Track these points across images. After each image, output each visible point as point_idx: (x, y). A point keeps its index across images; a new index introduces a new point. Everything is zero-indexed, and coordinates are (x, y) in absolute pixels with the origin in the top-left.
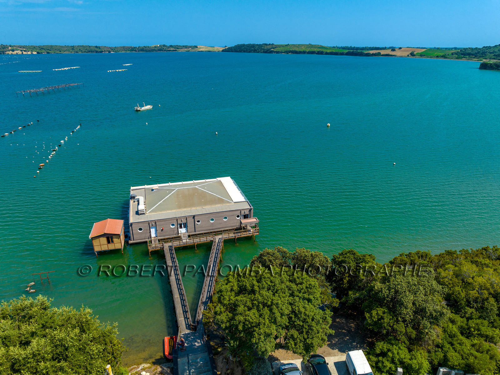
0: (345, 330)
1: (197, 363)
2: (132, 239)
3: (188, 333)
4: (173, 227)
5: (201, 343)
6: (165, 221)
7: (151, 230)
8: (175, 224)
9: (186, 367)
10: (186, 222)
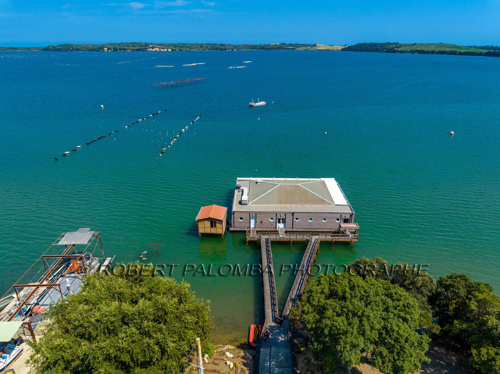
0: (444, 362)
1: (279, 357)
2: (233, 227)
3: (273, 326)
4: (272, 221)
5: (285, 338)
6: (265, 214)
7: (251, 220)
8: (274, 218)
9: (268, 358)
10: (285, 218)
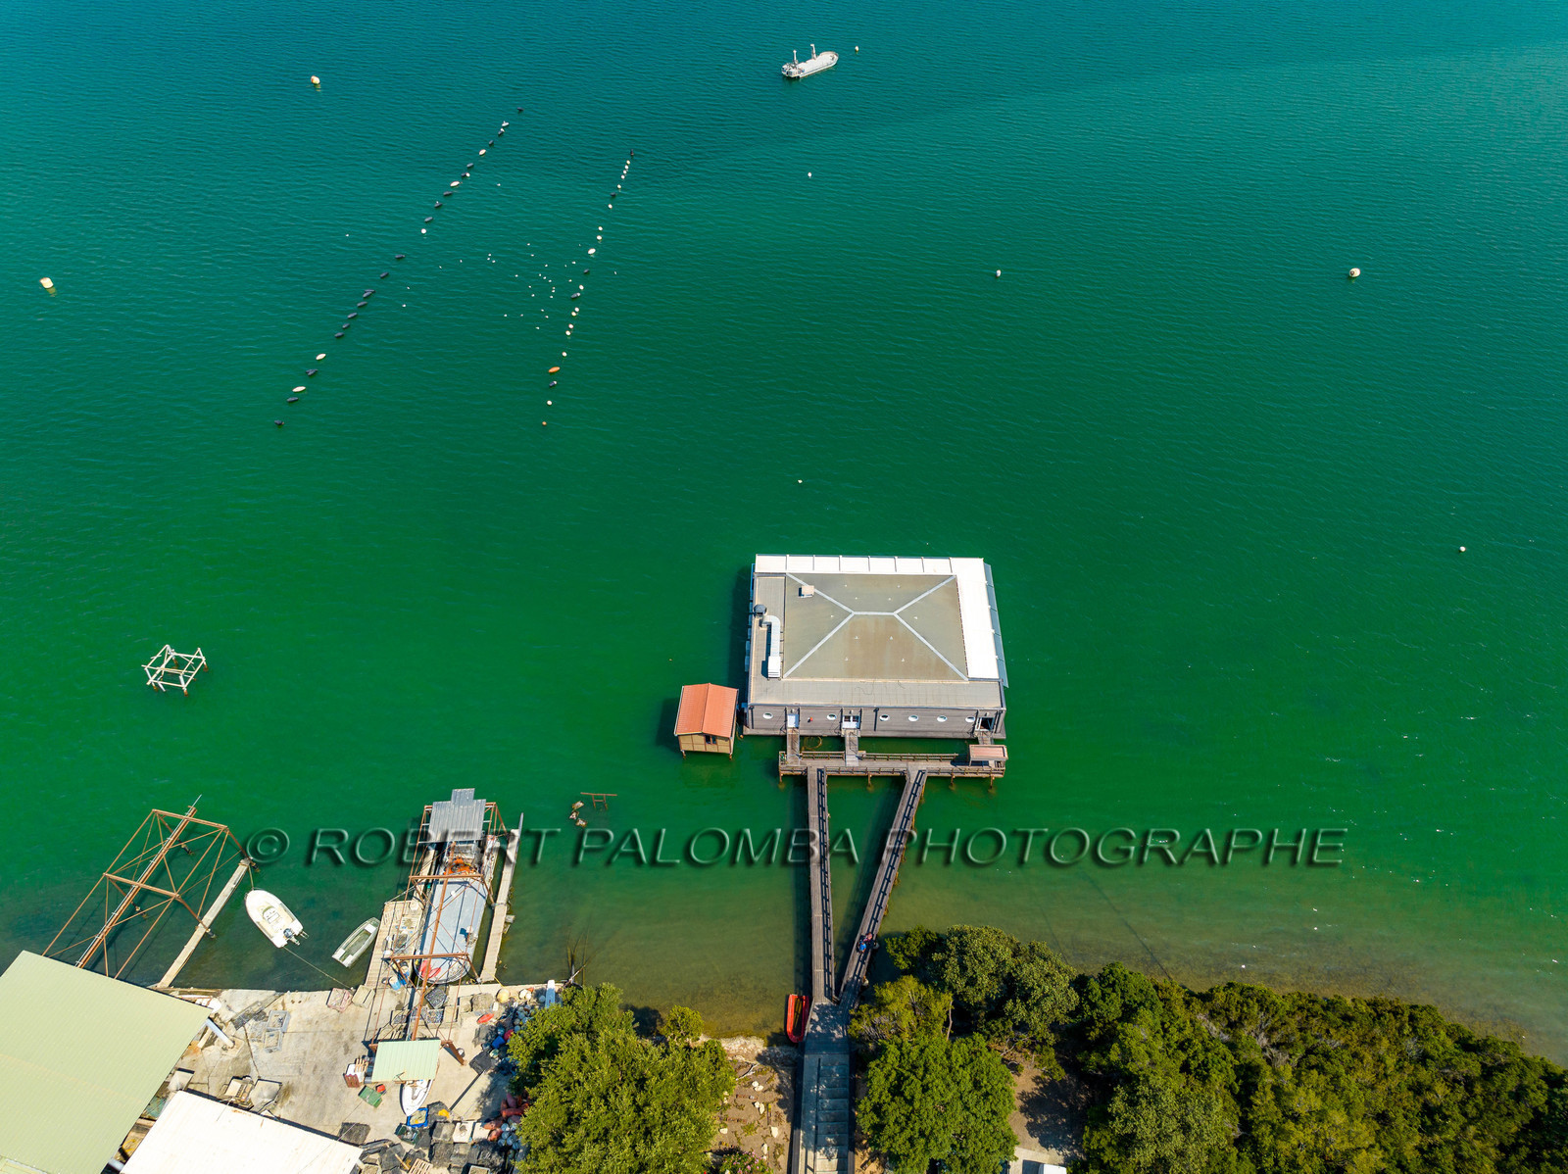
0: (1067, 1104)
1: (831, 1073)
2: (751, 726)
3: (826, 1006)
6: (817, 709)
7: (788, 717)
8: (837, 715)
9: (815, 1076)
10: (859, 715)
